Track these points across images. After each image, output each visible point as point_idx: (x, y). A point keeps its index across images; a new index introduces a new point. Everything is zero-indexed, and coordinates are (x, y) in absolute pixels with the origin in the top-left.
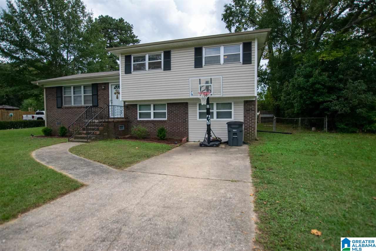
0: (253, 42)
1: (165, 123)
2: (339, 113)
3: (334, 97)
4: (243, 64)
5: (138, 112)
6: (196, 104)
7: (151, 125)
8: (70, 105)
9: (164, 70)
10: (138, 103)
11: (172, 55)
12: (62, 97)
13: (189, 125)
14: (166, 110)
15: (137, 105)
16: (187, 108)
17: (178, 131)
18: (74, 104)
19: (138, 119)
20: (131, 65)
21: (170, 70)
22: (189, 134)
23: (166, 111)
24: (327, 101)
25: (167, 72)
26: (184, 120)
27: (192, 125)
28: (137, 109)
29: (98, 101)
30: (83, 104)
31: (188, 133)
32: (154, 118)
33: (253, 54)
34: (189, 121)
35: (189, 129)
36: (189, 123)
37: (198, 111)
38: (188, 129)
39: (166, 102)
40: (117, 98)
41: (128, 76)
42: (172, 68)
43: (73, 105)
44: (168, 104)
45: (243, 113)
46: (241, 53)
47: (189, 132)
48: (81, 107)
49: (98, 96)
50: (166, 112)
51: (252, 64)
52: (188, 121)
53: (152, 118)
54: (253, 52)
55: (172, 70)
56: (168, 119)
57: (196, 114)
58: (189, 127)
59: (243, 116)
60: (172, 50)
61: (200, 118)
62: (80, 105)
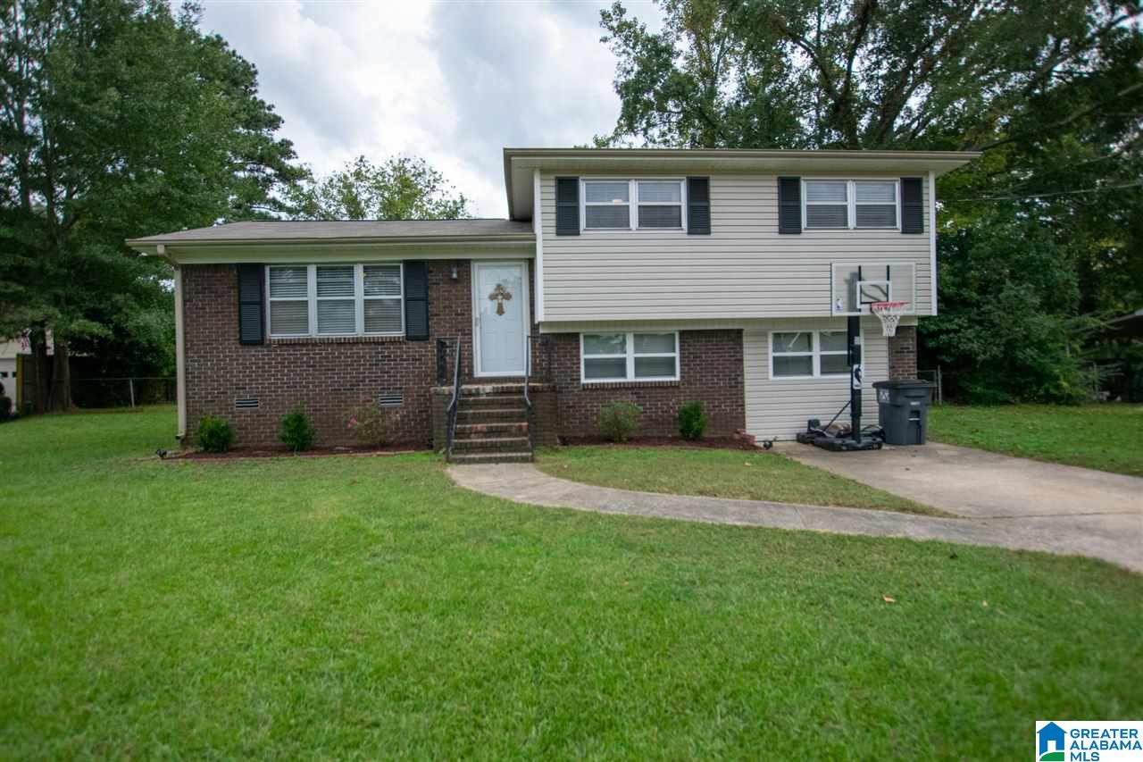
0: (924, 178)
1: (676, 391)
2: (981, 357)
3: (963, 321)
4: (903, 233)
5: (583, 356)
6: (766, 335)
7: (629, 398)
8: (302, 336)
9: (689, 233)
10: (583, 331)
11: (712, 190)
12: (262, 303)
13: (746, 395)
14: (674, 351)
15: (577, 335)
16: (741, 345)
17: (715, 415)
18: (319, 331)
19: (584, 381)
20: (576, 209)
21: (708, 233)
22: (747, 420)
23: (677, 355)
24: (948, 332)
25: (698, 240)
26: (733, 382)
27: (756, 394)
28: (579, 348)
29: (428, 320)
30: (359, 331)
31: (744, 417)
32: (637, 375)
33: (925, 210)
34: (747, 383)
35: (747, 407)
36: (747, 388)
37: (771, 355)
38: (743, 405)
39: (675, 329)
40: (500, 311)
41: (568, 242)
42: (713, 229)
43: (313, 332)
44: (682, 333)
45: (886, 360)
46: (898, 203)
47: (747, 413)
48: (357, 342)
49: (428, 303)
50: (674, 358)
51: (924, 235)
52: (742, 383)
53: (631, 377)
54: (925, 203)
55: (712, 235)
56: (682, 377)
57: (763, 363)
58: (747, 401)
59: (886, 366)
60: (711, 177)
61: (776, 373)
62: (349, 335)
